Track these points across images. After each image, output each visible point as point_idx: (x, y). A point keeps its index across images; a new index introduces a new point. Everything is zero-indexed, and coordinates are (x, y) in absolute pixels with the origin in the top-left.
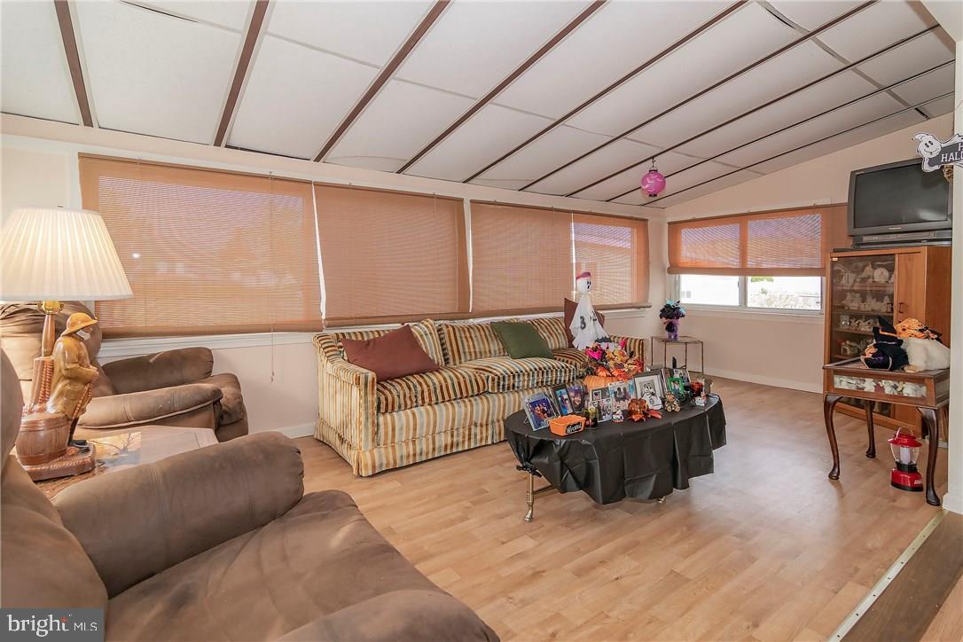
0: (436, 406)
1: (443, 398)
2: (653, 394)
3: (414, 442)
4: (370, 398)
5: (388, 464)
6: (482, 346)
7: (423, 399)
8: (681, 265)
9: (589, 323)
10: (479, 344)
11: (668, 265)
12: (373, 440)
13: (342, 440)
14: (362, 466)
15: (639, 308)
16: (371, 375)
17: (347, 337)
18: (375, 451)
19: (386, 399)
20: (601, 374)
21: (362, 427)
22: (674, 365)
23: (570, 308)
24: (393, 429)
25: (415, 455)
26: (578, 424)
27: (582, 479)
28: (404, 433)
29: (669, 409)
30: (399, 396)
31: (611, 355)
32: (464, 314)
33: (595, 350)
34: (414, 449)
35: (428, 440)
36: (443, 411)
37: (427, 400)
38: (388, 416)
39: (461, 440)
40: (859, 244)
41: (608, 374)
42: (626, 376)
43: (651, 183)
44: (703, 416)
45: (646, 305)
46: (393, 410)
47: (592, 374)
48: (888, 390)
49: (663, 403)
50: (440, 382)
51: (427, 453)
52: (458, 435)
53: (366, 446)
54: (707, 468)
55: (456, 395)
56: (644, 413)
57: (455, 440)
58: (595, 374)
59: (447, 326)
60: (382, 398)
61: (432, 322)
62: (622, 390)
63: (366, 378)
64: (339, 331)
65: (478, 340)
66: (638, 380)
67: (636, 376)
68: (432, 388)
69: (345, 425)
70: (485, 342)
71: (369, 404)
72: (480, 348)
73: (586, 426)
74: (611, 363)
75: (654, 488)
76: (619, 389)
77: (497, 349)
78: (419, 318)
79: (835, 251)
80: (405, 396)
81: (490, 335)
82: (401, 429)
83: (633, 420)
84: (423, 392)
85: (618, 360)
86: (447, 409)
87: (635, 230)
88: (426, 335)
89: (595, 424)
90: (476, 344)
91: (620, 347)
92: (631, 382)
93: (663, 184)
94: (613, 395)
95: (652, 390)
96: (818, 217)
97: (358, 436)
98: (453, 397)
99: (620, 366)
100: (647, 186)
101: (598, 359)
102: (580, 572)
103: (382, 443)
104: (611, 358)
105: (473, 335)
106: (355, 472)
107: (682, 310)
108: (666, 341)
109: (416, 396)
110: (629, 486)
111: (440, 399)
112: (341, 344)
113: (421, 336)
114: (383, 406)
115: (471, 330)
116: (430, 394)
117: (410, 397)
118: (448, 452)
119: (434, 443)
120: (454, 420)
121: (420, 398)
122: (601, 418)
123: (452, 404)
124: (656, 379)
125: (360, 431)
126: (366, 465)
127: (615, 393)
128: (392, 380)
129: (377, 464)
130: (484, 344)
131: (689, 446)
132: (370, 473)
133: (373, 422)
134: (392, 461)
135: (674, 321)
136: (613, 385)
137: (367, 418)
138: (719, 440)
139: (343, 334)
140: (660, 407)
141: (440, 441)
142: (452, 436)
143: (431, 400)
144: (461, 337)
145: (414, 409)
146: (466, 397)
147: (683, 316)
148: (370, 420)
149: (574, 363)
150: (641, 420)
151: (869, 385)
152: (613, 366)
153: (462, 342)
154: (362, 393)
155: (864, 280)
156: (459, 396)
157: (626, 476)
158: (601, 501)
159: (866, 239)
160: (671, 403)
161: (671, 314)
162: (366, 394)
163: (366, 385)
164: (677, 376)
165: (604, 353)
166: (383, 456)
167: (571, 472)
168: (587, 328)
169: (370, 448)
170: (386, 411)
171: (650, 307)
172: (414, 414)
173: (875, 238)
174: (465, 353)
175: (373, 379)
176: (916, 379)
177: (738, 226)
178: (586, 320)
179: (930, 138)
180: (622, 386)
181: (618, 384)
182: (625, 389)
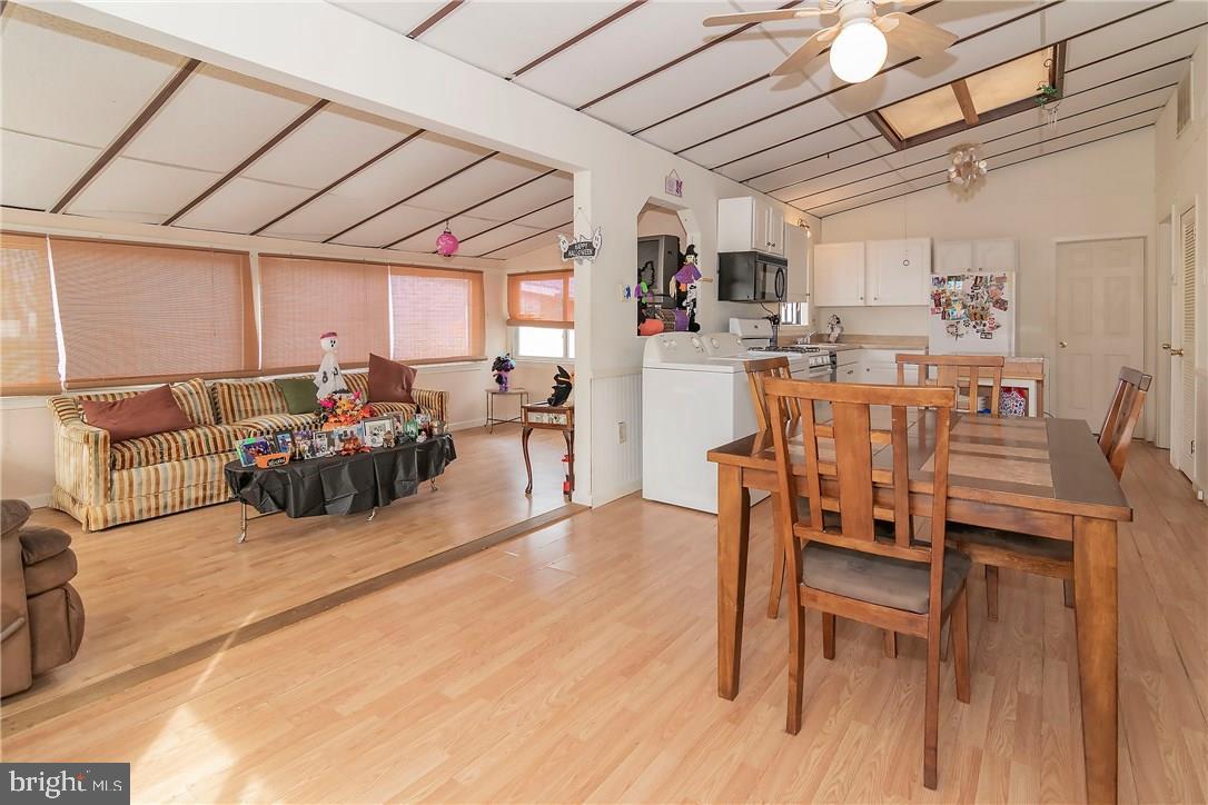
0: (184, 462)
1: (194, 453)
2: (377, 435)
3: (157, 497)
4: (101, 455)
5: (123, 517)
6: (261, 404)
7: (170, 455)
8: (520, 319)
9: (331, 378)
10: (258, 401)
11: (507, 317)
12: (105, 496)
13: (74, 501)
14: (91, 520)
16: (102, 433)
17: (94, 399)
18: (108, 506)
19: (123, 456)
20: (332, 420)
21: (92, 483)
24: (131, 485)
25: (157, 509)
26: (284, 459)
28: (144, 487)
30: (139, 453)
32: (252, 372)
34: (157, 504)
35: (174, 493)
36: (192, 467)
37: (174, 456)
38: (125, 473)
39: (215, 492)
41: (336, 419)
42: (355, 421)
45: (482, 358)
46: (131, 466)
47: (325, 421)
48: (554, 422)
49: (383, 442)
50: (191, 438)
51: (173, 507)
52: (212, 488)
53: (97, 502)
55: (209, 450)
56: (356, 449)
57: (208, 493)
58: (328, 421)
59: (221, 385)
60: (119, 456)
61: (200, 381)
62: (349, 433)
63: (97, 436)
64: (83, 394)
65: (257, 398)
66: (366, 424)
67: (365, 421)
68: (181, 444)
69: (77, 485)
70: (266, 399)
71: (101, 461)
72: (259, 406)
74: (339, 411)
76: (345, 432)
77: (280, 406)
78: (185, 378)
80: (147, 452)
81: (273, 392)
82: (140, 484)
84: (170, 449)
86: (198, 464)
87: (472, 281)
88: (191, 394)
90: (254, 401)
92: (359, 426)
97: (88, 494)
98: (206, 452)
99: (345, 413)
100: (439, 247)
101: (330, 408)
103: (116, 498)
104: (341, 407)
105: (252, 394)
106: (84, 528)
107: (512, 363)
109: (161, 453)
110: (330, 505)
111: (190, 454)
112: (80, 406)
113: (185, 396)
114: (119, 463)
115: (251, 389)
116: (178, 450)
117: (154, 454)
118: (200, 505)
119: (181, 496)
120: (206, 474)
121: (166, 454)
123: (205, 459)
125: (90, 487)
126: (96, 520)
127: (340, 436)
128: (136, 439)
129: (109, 519)
130: (264, 402)
132: (101, 527)
133: (106, 479)
134: (128, 516)
135: (504, 373)
136: (340, 429)
137: (98, 475)
139: (89, 397)
140: (378, 445)
141: (190, 494)
142: (205, 489)
143: (179, 456)
144: (237, 396)
145: (158, 466)
146: (223, 452)
147: (512, 368)
148: (102, 477)
151: (545, 418)
152: (340, 413)
153: (237, 401)
154: (92, 450)
156: (213, 450)
157: (325, 496)
158: (293, 514)
161: (502, 366)
162: (96, 451)
163: (96, 443)
165: (335, 402)
166: (118, 510)
167: (270, 495)
168: (328, 382)
169: (101, 503)
170: (123, 468)
171: (485, 360)
172: (156, 470)
174: (240, 411)
175: (105, 437)
176: (564, 412)
177: (562, 281)
178: (328, 375)
179: (563, 238)
180: (349, 429)
181: (344, 428)
182: (352, 432)
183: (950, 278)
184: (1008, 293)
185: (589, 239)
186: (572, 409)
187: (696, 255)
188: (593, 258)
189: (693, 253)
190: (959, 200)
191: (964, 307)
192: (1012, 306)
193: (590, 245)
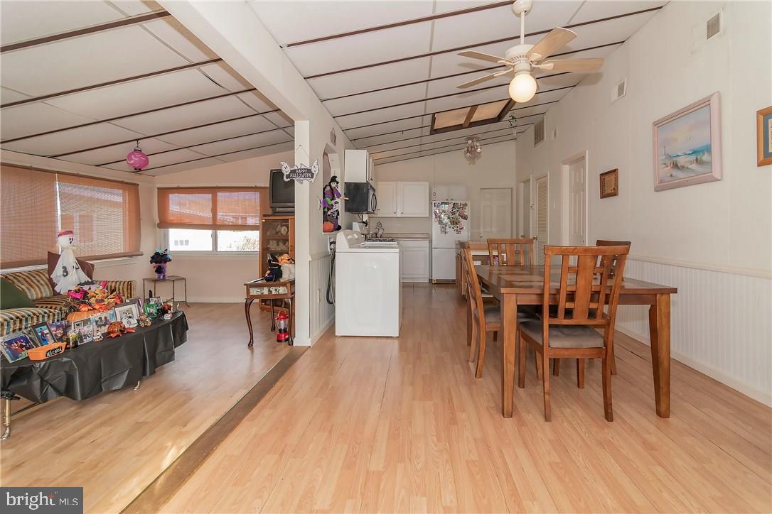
2: (130, 317)
8: (169, 222)
9: (72, 272)
11: (158, 221)
15: (131, 256)
20: (83, 309)
22: (151, 296)
23: (53, 259)
26: (59, 348)
27: (62, 388)
29: (142, 325)
31: (93, 294)
33: (77, 292)
40: (275, 213)
41: (90, 308)
42: (108, 308)
43: (135, 159)
44: (168, 324)
45: (138, 253)
47: (74, 311)
48: (274, 292)
49: (138, 323)
54: (171, 358)
56: (121, 330)
58: (78, 310)
62: (103, 319)
66: (118, 310)
67: (115, 307)
73: (66, 348)
74: (93, 300)
75: (127, 379)
76: (100, 318)
79: (264, 216)
83: (111, 337)
85: (99, 297)
87: (127, 192)
89: (76, 346)
91: (101, 287)
92: (111, 312)
93: (147, 162)
94: (94, 324)
95: (130, 315)
96: (258, 194)
99: (100, 301)
100: (132, 162)
101: (81, 298)
102: (59, 451)
104: (93, 296)
107: (170, 256)
108: (155, 281)
110: (105, 383)
122: (82, 341)
124: (134, 307)
127: (97, 322)
131: (156, 346)
135: (162, 265)
136: (95, 316)
138: (181, 339)
140: (136, 325)
147: (170, 260)
149: (59, 307)
150: (118, 336)
151: (265, 291)
152: (94, 302)
155: (277, 233)
157: (103, 376)
158: (79, 398)
159: (278, 209)
160: (144, 321)
161: (160, 260)
164: (152, 303)
165: (86, 293)
167: (51, 385)
168: (69, 276)
171: (142, 255)
173: (282, 209)
176: (284, 284)
177: (210, 195)
178: (69, 269)
179: (286, 165)
180: (103, 315)
181: (99, 315)
182: (106, 318)
183: (442, 203)
184: (467, 212)
185: (307, 166)
186: (292, 283)
187: (338, 183)
188: (312, 180)
189: (335, 181)
190: (470, 164)
191: (449, 218)
192: (469, 218)
193: (309, 171)
